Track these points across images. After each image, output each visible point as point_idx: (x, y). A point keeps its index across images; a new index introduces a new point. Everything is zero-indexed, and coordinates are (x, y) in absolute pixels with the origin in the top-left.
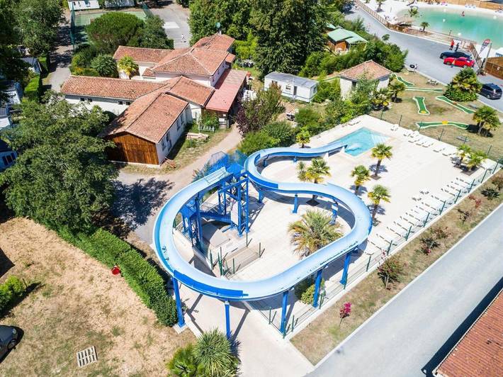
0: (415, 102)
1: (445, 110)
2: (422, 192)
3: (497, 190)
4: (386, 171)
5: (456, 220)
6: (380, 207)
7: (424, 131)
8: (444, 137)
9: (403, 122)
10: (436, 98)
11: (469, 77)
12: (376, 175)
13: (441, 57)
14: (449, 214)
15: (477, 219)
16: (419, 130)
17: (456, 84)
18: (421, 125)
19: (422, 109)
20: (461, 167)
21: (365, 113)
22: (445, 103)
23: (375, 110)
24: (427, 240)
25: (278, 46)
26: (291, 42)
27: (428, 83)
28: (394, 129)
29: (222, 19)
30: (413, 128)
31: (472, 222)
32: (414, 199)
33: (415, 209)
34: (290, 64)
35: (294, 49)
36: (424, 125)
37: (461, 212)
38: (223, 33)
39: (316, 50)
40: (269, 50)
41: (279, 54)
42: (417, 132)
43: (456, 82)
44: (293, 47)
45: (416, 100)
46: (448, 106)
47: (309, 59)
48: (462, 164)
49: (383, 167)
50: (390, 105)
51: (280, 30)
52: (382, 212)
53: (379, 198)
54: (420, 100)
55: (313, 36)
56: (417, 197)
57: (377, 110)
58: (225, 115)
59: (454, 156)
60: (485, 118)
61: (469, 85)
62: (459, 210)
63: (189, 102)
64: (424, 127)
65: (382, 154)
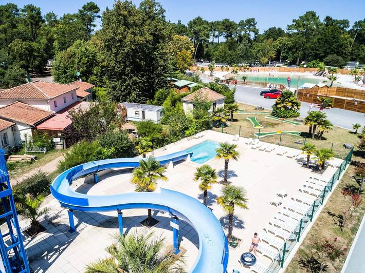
0: (249, 121)
1: (275, 124)
2: (280, 195)
3: (357, 186)
4: (236, 176)
5: (331, 227)
6: (236, 218)
7: (263, 139)
8: (283, 142)
9: (243, 134)
10: (266, 117)
11: (289, 97)
12: (226, 179)
13: (261, 95)
14: (320, 219)
15: (354, 222)
16: (259, 138)
17: (279, 104)
18: (259, 135)
19: (256, 124)
20: (310, 167)
21: (208, 129)
22: (274, 120)
23: (216, 127)
24: (309, 262)
25: (125, 80)
26: (137, 77)
27: (256, 109)
28: (236, 139)
29: (81, 70)
30: (253, 137)
31: (350, 226)
32: (273, 204)
33: (278, 216)
34: (138, 96)
35: (141, 82)
36: (261, 134)
37: (333, 215)
38: (83, 81)
39: (162, 87)
40: (118, 84)
41: (127, 86)
42: (257, 140)
43: (280, 102)
44: (139, 81)
45: (249, 119)
46: (277, 122)
47: (157, 94)
48: (310, 164)
49: (231, 172)
50: (228, 123)
51: (126, 66)
52: (240, 225)
53: (232, 204)
54: (253, 119)
55: (158, 76)
56: (277, 202)
57: (218, 127)
58: (60, 135)
59: (299, 158)
60: (316, 121)
61: (291, 104)
62: (329, 213)
63: (16, 123)
64: (263, 136)
65: (227, 153)
